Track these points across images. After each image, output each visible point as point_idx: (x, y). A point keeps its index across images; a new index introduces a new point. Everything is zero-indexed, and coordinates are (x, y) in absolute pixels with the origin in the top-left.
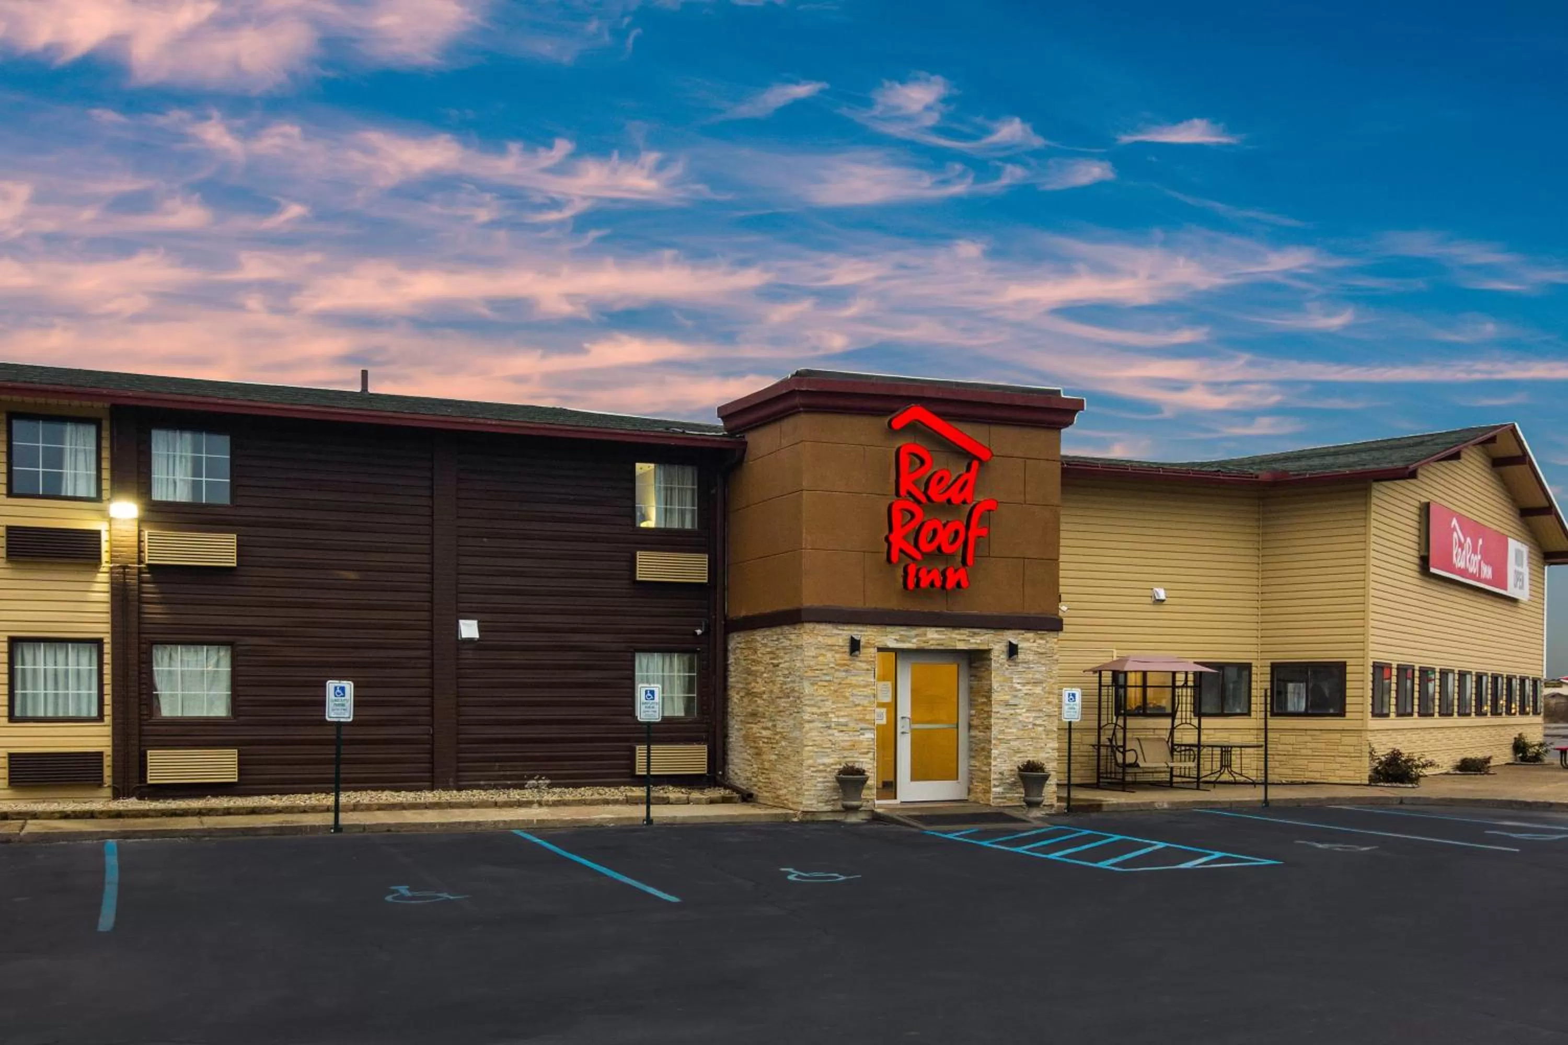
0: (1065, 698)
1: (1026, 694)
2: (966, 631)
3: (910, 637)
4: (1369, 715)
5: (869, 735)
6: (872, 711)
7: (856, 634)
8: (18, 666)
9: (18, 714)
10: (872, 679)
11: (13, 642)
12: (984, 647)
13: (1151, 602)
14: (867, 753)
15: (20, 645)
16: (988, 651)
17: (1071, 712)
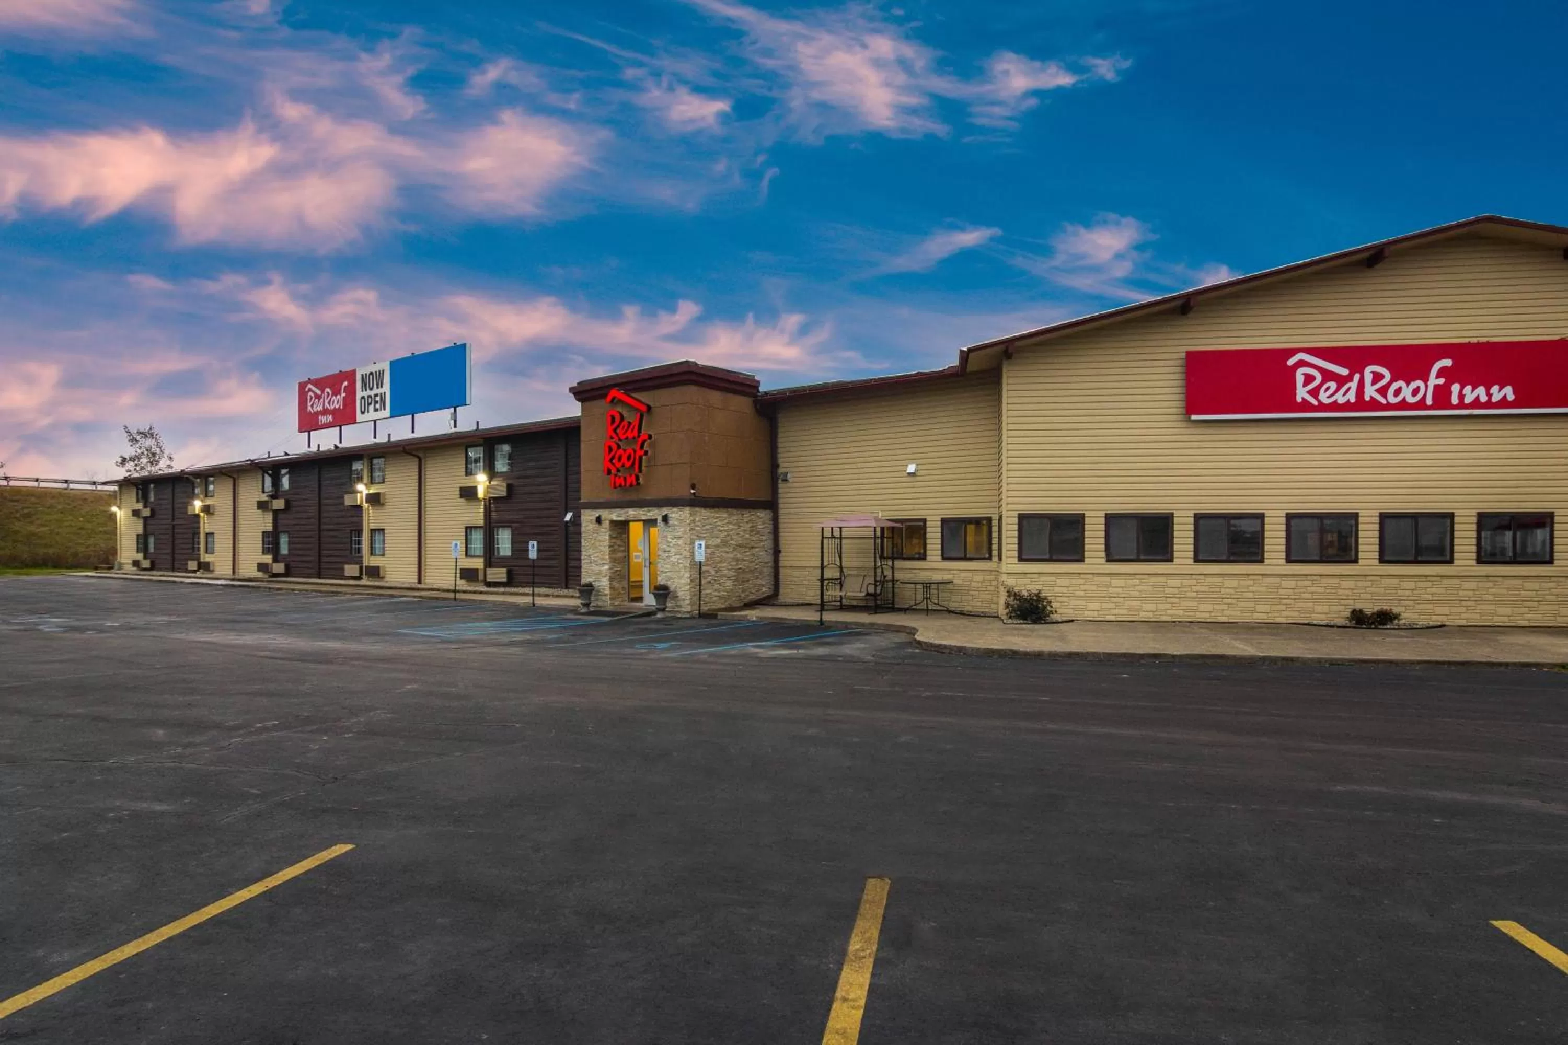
0: (696, 546)
1: (674, 545)
2: (646, 509)
3: (621, 514)
4: (1008, 559)
5: (607, 567)
6: (610, 554)
7: (600, 514)
8: (469, 537)
9: (469, 554)
10: (607, 538)
11: (467, 528)
12: (654, 518)
13: (906, 475)
14: (605, 576)
15: (469, 529)
16: (656, 520)
17: (700, 555)
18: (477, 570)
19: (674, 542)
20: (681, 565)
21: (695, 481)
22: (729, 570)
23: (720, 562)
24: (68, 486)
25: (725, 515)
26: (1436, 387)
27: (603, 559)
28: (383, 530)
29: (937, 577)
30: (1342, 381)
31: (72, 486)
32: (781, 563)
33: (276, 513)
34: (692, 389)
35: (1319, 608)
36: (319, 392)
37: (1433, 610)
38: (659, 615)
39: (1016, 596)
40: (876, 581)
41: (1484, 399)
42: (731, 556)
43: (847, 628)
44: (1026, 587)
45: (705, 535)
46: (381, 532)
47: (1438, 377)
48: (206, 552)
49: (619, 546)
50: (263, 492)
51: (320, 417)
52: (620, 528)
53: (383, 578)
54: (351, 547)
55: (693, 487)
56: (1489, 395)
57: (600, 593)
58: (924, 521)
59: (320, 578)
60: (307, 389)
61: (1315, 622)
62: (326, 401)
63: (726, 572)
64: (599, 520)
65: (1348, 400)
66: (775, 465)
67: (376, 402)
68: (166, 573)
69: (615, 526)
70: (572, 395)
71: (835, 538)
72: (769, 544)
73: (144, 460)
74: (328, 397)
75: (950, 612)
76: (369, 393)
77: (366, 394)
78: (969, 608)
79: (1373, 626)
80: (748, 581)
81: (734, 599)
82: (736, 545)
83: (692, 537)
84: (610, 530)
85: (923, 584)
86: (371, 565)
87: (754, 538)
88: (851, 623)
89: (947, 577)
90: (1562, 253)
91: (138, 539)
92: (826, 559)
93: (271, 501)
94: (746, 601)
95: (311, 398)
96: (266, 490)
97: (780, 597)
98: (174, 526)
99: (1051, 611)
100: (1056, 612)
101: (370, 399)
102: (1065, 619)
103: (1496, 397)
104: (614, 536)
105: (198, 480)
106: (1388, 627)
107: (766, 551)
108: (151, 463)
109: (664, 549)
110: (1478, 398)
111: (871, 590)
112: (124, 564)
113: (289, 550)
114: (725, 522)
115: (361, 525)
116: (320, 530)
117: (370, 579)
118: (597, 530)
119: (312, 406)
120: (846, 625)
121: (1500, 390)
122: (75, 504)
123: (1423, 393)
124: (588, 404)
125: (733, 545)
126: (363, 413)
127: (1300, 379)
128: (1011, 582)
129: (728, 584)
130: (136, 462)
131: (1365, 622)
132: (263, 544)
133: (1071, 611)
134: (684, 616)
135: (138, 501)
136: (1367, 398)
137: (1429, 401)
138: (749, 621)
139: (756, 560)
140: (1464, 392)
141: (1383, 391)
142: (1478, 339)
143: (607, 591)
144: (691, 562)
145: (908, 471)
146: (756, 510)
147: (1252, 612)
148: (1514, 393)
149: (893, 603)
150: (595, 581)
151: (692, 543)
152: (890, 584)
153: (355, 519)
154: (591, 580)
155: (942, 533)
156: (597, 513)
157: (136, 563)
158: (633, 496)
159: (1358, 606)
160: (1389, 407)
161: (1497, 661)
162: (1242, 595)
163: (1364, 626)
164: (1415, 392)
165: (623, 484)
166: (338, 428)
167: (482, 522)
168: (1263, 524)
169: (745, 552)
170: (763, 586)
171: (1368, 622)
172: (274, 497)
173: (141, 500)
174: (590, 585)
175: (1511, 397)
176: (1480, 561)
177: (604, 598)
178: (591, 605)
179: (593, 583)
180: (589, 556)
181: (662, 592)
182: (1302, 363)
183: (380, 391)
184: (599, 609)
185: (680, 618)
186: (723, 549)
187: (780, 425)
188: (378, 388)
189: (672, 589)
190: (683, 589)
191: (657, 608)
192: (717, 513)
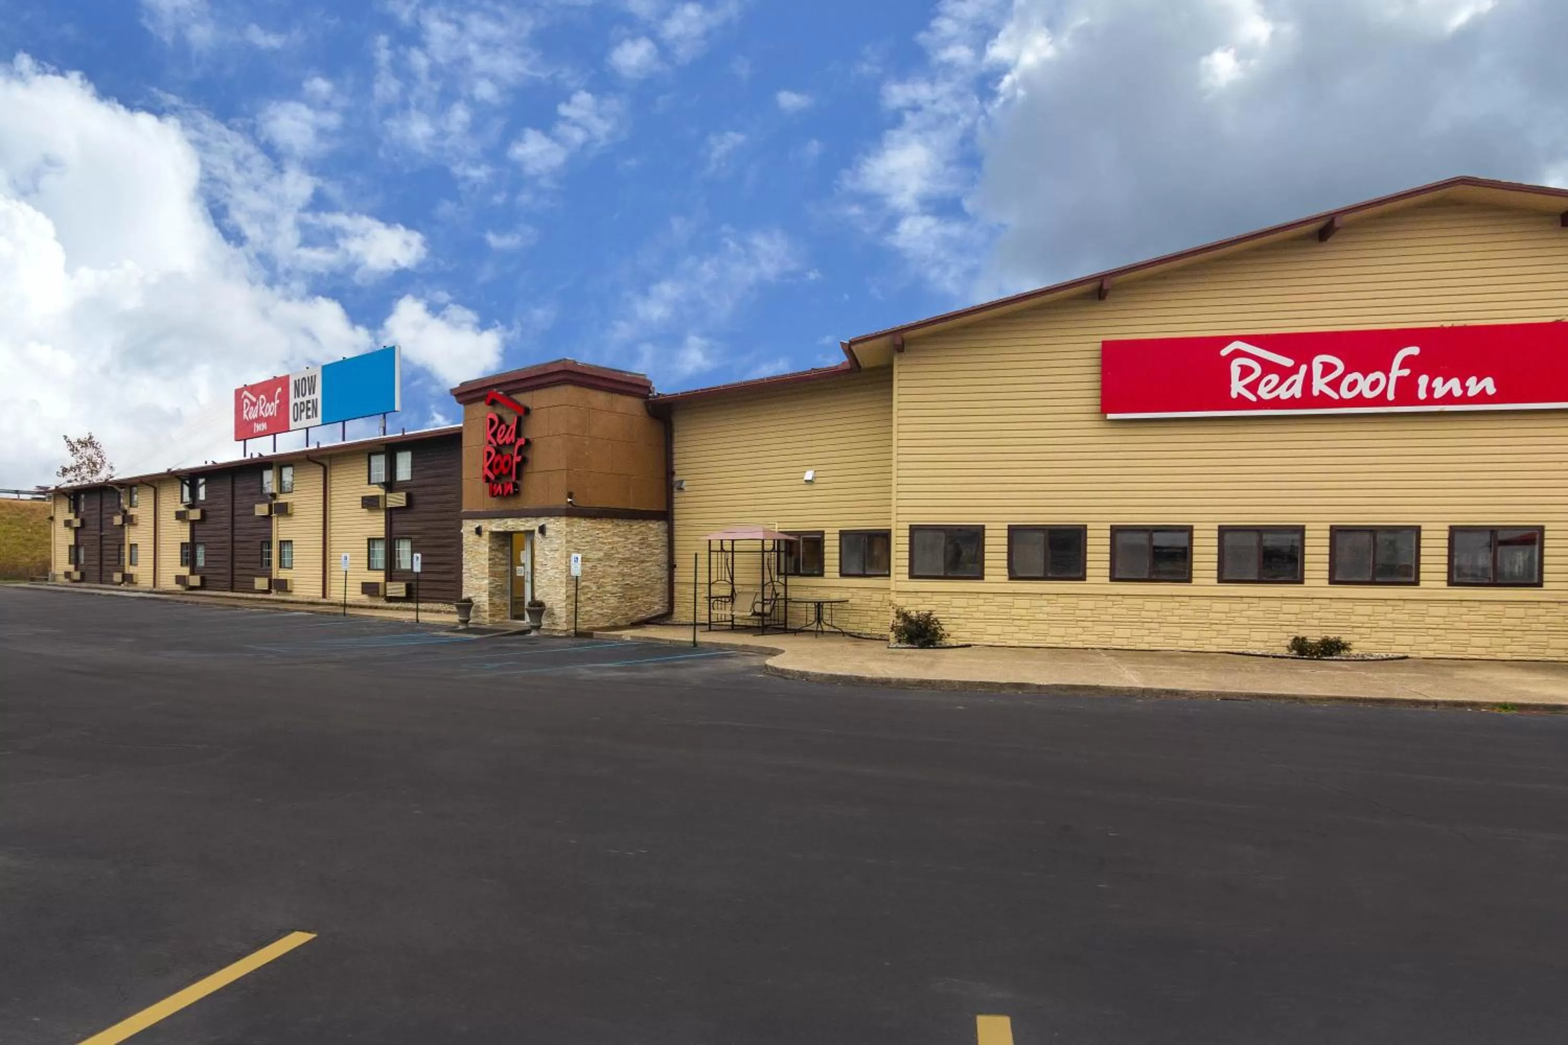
0: (573, 559)
1: (551, 558)
2: (524, 519)
3: (501, 525)
4: (898, 576)
5: (486, 581)
6: (489, 567)
7: (481, 524)
8: (371, 549)
9: (371, 567)
10: (487, 550)
11: (369, 540)
12: (531, 529)
13: (804, 483)
14: (485, 591)
15: (371, 541)
16: (533, 532)
17: (576, 570)
18: (378, 583)
19: (551, 554)
20: (557, 580)
21: (572, 489)
22: (613, 585)
23: (603, 577)
24: (19, 496)
25: (610, 526)
26: (1399, 379)
27: (483, 573)
28: (291, 541)
29: (835, 596)
30: (1285, 373)
31: (22, 496)
32: (676, 579)
33: (193, 523)
34: (571, 389)
35: (1256, 636)
36: (254, 400)
37: (1394, 639)
38: (533, 634)
39: (905, 616)
40: (763, 599)
41: (1458, 392)
42: (617, 571)
43: (720, 650)
44: (916, 607)
45: (583, 548)
46: (289, 543)
47: (1402, 367)
48: (131, 564)
49: (501, 559)
50: (182, 502)
51: (255, 424)
52: (503, 540)
53: (291, 591)
54: (262, 559)
55: (570, 495)
56: (1465, 389)
57: (481, 610)
58: (822, 533)
59: (233, 591)
60: (243, 397)
61: (1251, 651)
62: (261, 408)
63: (609, 588)
64: (479, 531)
65: (1293, 396)
66: (670, 473)
67: (307, 408)
68: (94, 585)
69: (497, 537)
70: (454, 398)
71: (724, 551)
72: (663, 558)
73: (84, 470)
74: (262, 404)
75: (844, 633)
76: (302, 399)
77: (298, 400)
78: (868, 631)
79: (1315, 657)
80: (637, 598)
81: (619, 617)
82: (623, 559)
83: (568, 549)
84: (490, 541)
85: (815, 602)
86: (281, 578)
87: (644, 551)
88: (725, 645)
89: (845, 596)
90: (1559, 218)
91: (70, 548)
92: (714, 575)
93: (188, 512)
94: (635, 619)
95: (247, 405)
96: (185, 500)
97: (675, 616)
98: (101, 536)
99: (943, 634)
100: (949, 635)
101: (302, 406)
102: (960, 643)
103: (1474, 390)
104: (493, 548)
105: (123, 490)
106: (1335, 657)
107: (659, 566)
108: (92, 472)
109: (541, 562)
110: (1450, 391)
111: (758, 608)
112: (57, 575)
113: (206, 562)
114: (609, 533)
115: (271, 537)
116: (233, 542)
117: (279, 593)
118: (477, 542)
119: (247, 414)
120: (719, 647)
121: (1478, 382)
122: (24, 515)
123: (1384, 387)
124: (468, 407)
125: (618, 558)
126: (296, 420)
127: (1235, 371)
128: (900, 601)
129: (612, 601)
130: (77, 472)
131: (1307, 651)
132: (182, 555)
133: (968, 635)
134: (561, 635)
135: (70, 512)
136: (1315, 393)
137: (1391, 396)
138: (623, 641)
139: (646, 575)
140: (1434, 385)
141: (1335, 385)
142: (1453, 322)
143: (487, 608)
144: (567, 576)
145: (806, 478)
146: (648, 522)
147: (1177, 638)
148: (1496, 386)
149: (786, 624)
150: (475, 597)
151: (569, 556)
152: (782, 603)
153: (264, 531)
154: (470, 595)
155: (840, 546)
156: (477, 523)
157: (68, 575)
158: (512, 505)
159: (1301, 634)
160: (1343, 403)
161: (1424, 698)
162: (1165, 619)
163: (1305, 657)
164: (1374, 385)
165: (501, 492)
166: (272, 437)
167: (383, 533)
168: (1191, 538)
169: (634, 566)
170: (656, 603)
171: (1310, 651)
172: (191, 506)
173: (72, 510)
174: (469, 600)
175: (1491, 390)
176: (1451, 583)
177: (483, 614)
178: (470, 622)
179: (473, 599)
180: (470, 569)
181: (538, 609)
182: (1238, 353)
183: (312, 397)
184: (479, 626)
185: (556, 637)
186: (607, 563)
187: (675, 428)
188: (310, 394)
189: (548, 605)
190: (559, 606)
191: (531, 626)
192: (600, 524)
